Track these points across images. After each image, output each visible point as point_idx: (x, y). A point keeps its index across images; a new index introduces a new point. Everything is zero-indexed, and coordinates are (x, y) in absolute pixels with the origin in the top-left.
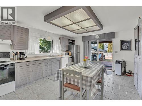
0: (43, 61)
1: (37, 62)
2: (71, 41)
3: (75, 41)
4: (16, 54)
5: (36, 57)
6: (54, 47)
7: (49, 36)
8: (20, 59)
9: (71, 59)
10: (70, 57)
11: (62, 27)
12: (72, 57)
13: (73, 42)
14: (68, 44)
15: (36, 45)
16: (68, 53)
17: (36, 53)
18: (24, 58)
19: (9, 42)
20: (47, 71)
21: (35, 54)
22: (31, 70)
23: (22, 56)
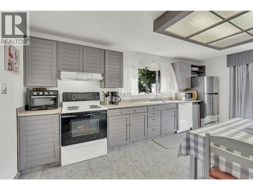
0: (146, 108)
1: (136, 109)
2: (196, 69)
3: (204, 67)
4: (106, 96)
5: (133, 101)
6: (162, 81)
7: (154, 61)
8: (112, 103)
9: (197, 106)
10: (196, 103)
11: (187, 39)
12: (199, 103)
13: (200, 70)
14: (190, 75)
15: (133, 80)
16: (191, 94)
17: (134, 94)
18: (117, 101)
19: (99, 76)
20: (153, 128)
21: (132, 94)
22: (128, 123)
23: (114, 98)
